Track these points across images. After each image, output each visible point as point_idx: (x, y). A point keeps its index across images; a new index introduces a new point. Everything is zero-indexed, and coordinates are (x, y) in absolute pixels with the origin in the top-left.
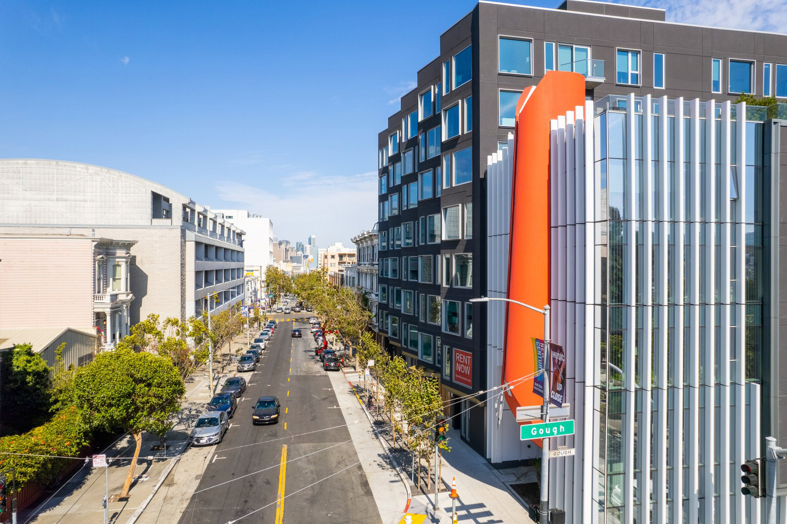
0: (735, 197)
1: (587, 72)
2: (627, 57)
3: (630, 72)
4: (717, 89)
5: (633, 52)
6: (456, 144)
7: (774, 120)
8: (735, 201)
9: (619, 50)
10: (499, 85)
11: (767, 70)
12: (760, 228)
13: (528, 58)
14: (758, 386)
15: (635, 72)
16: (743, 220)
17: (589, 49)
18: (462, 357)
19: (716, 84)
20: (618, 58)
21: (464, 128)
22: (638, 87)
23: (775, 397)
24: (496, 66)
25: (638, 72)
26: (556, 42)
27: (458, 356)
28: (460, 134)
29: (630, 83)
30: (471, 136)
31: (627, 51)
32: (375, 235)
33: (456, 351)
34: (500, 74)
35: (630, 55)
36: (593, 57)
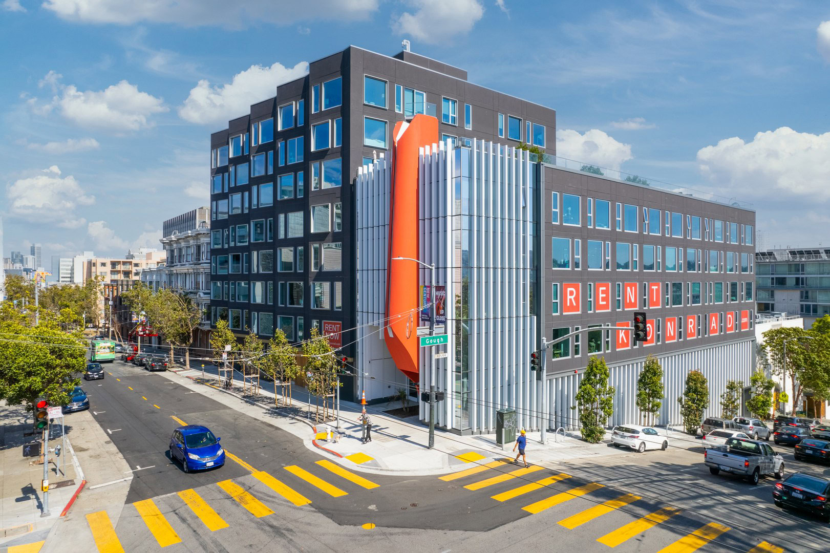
0: (524, 205)
1: (423, 110)
2: (447, 103)
3: (451, 115)
4: (502, 135)
5: (452, 100)
6: (326, 155)
7: (542, 163)
8: (524, 208)
9: (444, 98)
10: (364, 113)
11: (529, 126)
12: (535, 225)
13: (383, 95)
14: (535, 317)
15: (454, 116)
16: (528, 220)
17: (425, 94)
18: (331, 326)
19: (501, 130)
20: (443, 103)
21: (333, 142)
22: (455, 126)
23: (543, 323)
24: (362, 98)
25: (455, 116)
26: (403, 85)
27: (327, 326)
28: (330, 147)
29: (450, 123)
30: (340, 150)
31: (449, 100)
32: (204, 234)
33: (325, 323)
34: (364, 105)
35: (450, 102)
36: (427, 101)
